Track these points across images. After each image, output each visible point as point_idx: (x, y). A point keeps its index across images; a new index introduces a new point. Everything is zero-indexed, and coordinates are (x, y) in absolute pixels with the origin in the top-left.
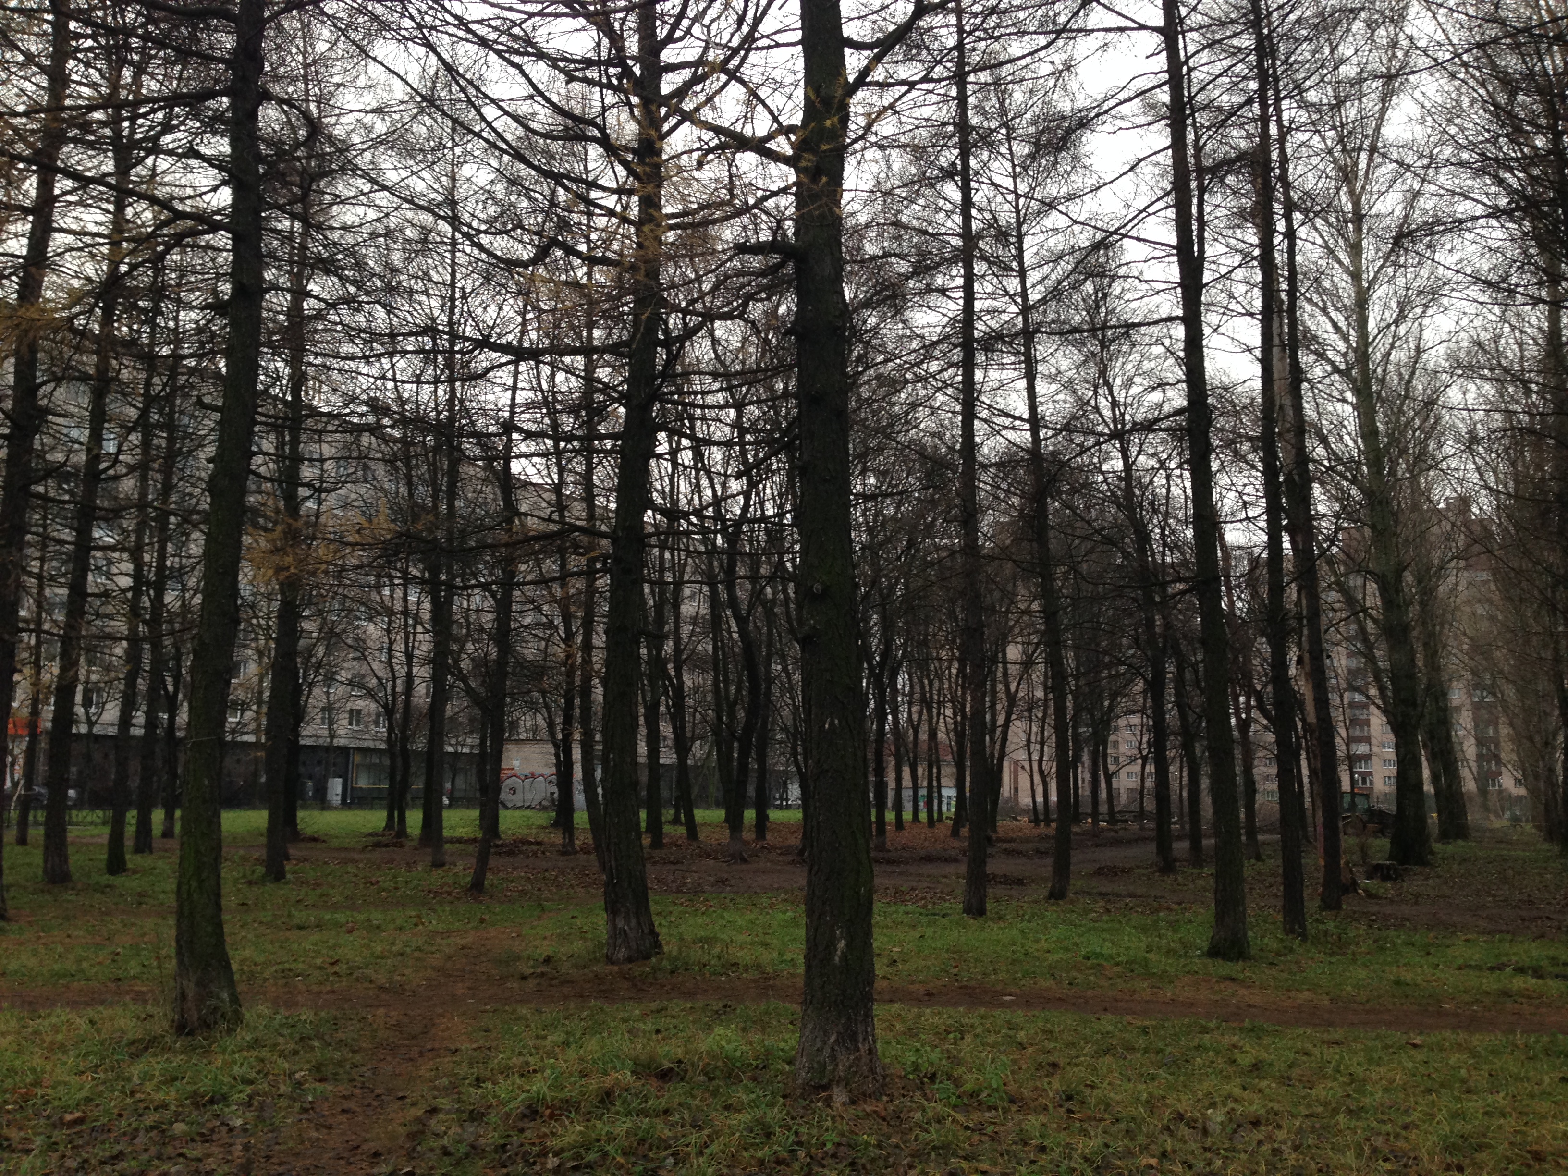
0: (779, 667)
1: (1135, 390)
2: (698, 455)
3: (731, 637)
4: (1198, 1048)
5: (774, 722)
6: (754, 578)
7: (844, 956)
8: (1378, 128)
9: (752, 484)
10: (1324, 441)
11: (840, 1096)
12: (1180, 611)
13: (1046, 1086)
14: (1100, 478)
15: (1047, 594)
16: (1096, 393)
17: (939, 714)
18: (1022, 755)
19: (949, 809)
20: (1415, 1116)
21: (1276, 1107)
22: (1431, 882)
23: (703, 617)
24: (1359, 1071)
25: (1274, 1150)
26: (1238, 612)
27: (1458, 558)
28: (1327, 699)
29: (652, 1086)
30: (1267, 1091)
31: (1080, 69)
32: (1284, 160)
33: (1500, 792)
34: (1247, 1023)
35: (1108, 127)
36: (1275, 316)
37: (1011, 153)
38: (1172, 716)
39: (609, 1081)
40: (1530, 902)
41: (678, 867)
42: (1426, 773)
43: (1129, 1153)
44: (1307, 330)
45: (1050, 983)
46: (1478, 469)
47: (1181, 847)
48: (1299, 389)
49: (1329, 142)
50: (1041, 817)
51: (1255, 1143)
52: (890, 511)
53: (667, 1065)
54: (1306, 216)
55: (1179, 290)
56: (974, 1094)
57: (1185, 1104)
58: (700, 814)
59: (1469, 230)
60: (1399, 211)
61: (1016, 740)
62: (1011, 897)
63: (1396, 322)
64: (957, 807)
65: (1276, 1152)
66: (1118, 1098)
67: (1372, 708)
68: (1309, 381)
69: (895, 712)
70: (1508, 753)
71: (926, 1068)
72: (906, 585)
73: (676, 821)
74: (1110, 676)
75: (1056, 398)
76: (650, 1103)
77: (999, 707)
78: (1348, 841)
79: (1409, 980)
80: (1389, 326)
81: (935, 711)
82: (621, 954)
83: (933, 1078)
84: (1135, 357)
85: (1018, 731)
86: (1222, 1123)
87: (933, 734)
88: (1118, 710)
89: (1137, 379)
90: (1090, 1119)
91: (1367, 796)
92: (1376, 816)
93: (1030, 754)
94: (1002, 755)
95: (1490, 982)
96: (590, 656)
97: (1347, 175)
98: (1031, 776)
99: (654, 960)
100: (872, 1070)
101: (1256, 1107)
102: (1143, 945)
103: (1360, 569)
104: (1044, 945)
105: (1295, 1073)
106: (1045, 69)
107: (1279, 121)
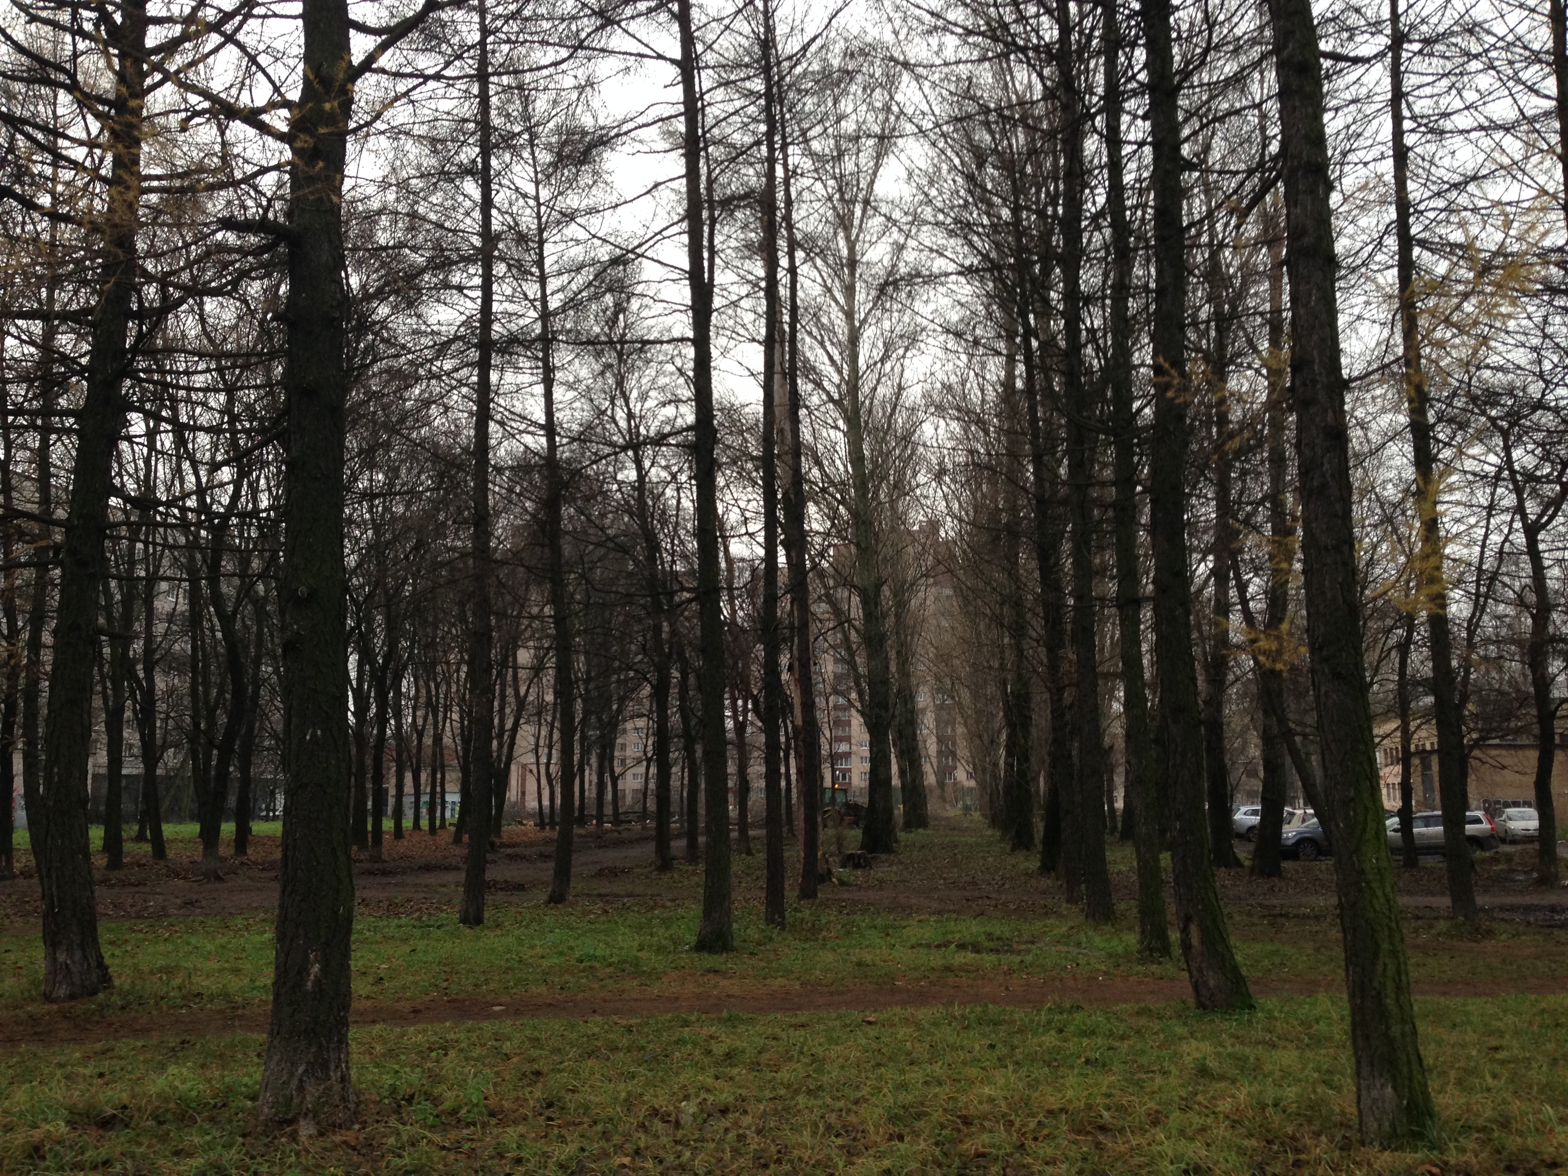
0: (270, 669)
1: (650, 404)
2: (180, 441)
3: (214, 636)
4: (677, 1042)
5: (262, 728)
6: (243, 573)
7: (318, 981)
8: (872, 182)
9: (242, 474)
10: (819, 463)
11: (306, 1129)
12: (687, 619)
13: (528, 1096)
14: (615, 487)
15: (557, 598)
16: (612, 403)
17: (445, 718)
18: (531, 759)
19: (451, 815)
20: (865, 1091)
21: (744, 1092)
22: (894, 868)
23: (182, 613)
24: (820, 1051)
25: (739, 1136)
26: (739, 620)
27: (927, 576)
28: (814, 703)
29: (90, 1136)
30: (737, 1078)
31: (603, 87)
32: (789, 202)
33: (955, 784)
34: (725, 1014)
35: (626, 149)
36: (777, 346)
37: (534, 158)
38: (675, 719)
39: (37, 1135)
40: (975, 884)
41: (141, 889)
42: (894, 768)
43: (605, 1155)
44: (807, 360)
45: (543, 989)
46: (945, 497)
47: (679, 845)
48: (796, 414)
49: (830, 190)
50: (547, 821)
51: (722, 1131)
52: (399, 509)
53: (110, 1111)
54: (808, 255)
55: (690, 313)
56: (454, 1112)
57: (661, 1102)
58: (168, 830)
59: (942, 284)
60: (886, 262)
61: (524, 744)
62: (510, 903)
63: (883, 361)
64: (460, 814)
65: (741, 1138)
66: (597, 1100)
67: (853, 712)
68: (807, 407)
69: (398, 716)
70: (963, 750)
71: (404, 1090)
72: (414, 585)
73: (140, 838)
74: (618, 681)
75: (574, 405)
76: (87, 1154)
77: (508, 711)
78: (826, 834)
79: (869, 961)
80: (875, 363)
81: (441, 715)
82: (62, 991)
83: (410, 1099)
84: (651, 372)
85: (526, 735)
86: (694, 1115)
87: (438, 739)
88: (627, 714)
89: (652, 394)
90: (569, 1124)
91: (845, 791)
92: (852, 808)
93: (538, 758)
94: (510, 759)
95: (936, 959)
96: (37, 654)
97: (844, 222)
98: (539, 780)
99: (101, 995)
100: (344, 1099)
101: (726, 1096)
102: (636, 944)
103: (845, 582)
104: (539, 951)
105: (764, 1057)
106: (568, 82)
107: (785, 165)
